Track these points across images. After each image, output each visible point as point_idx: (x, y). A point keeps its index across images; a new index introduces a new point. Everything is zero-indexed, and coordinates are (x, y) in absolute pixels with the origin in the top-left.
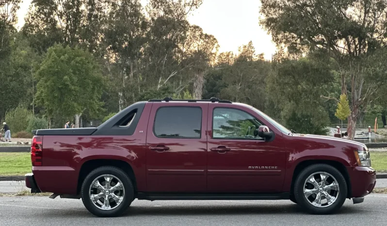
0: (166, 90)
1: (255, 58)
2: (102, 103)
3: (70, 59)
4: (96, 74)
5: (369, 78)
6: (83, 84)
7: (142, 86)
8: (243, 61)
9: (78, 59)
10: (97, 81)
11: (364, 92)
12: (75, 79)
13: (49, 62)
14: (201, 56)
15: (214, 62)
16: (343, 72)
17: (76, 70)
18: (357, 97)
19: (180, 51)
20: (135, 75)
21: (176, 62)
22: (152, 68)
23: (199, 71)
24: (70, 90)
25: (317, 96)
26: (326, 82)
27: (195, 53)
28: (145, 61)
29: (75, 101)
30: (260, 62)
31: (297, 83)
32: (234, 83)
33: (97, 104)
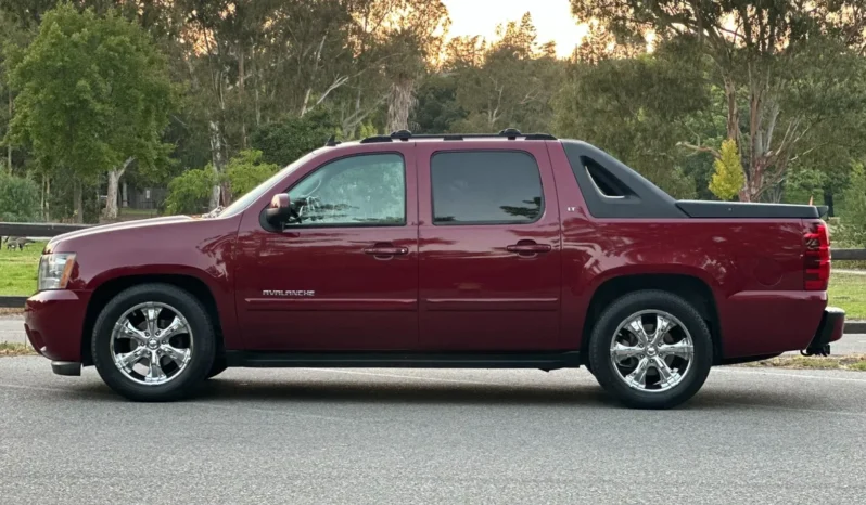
0: (319, 119)
1: (536, 52)
2: (169, 147)
3: (93, 41)
4: (157, 77)
5: (791, 105)
6: (123, 101)
7: (264, 108)
8: (507, 57)
9: (113, 40)
10: (156, 94)
11: (778, 136)
12: (106, 87)
13: (46, 45)
14: (408, 44)
15: (438, 59)
16: (730, 89)
17: (109, 67)
18: (763, 147)
19: (359, 31)
20: (249, 85)
21: (347, 55)
22: (291, 68)
23: (402, 77)
24: (93, 114)
25: (668, 142)
26: (691, 110)
27: (393, 35)
28: (277, 50)
29: (103, 138)
30: (547, 61)
31: (624, 111)
32: (484, 108)
33: (155, 147)
